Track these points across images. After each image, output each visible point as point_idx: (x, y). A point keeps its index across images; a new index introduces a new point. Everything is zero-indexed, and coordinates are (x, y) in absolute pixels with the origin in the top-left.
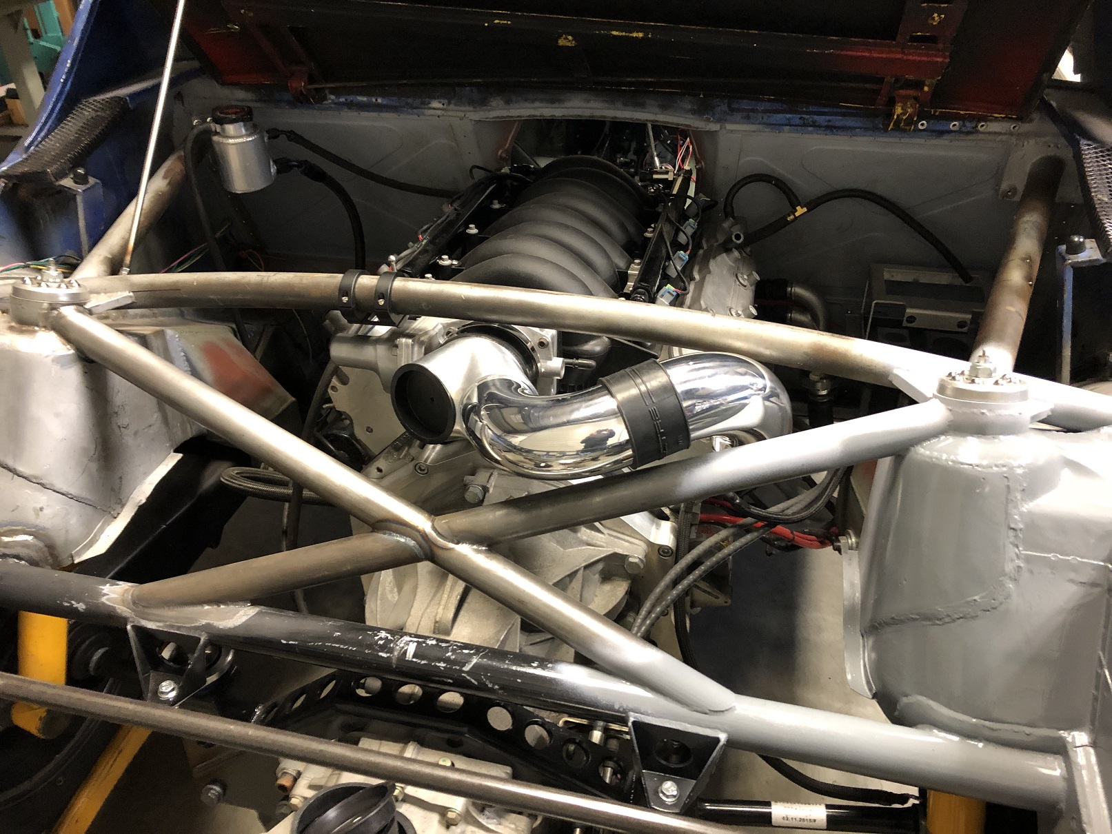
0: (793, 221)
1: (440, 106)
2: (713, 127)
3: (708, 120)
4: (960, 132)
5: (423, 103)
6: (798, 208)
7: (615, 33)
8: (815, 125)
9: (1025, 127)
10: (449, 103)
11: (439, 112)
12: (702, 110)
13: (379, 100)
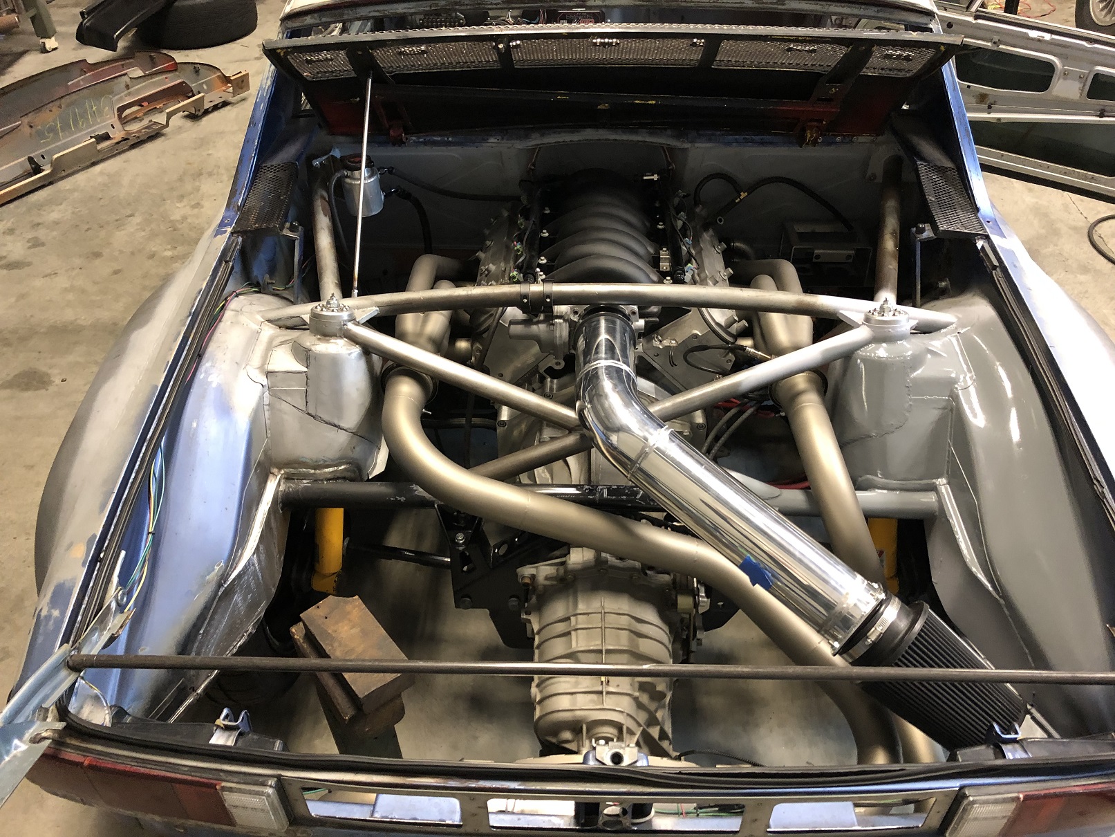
0: (739, 202)
1: (496, 141)
2: (687, 146)
3: (683, 142)
4: (842, 142)
5: (484, 140)
6: (742, 193)
7: (637, 102)
8: (753, 142)
9: (880, 138)
10: (503, 139)
11: (494, 145)
12: (679, 136)
13: (450, 139)
